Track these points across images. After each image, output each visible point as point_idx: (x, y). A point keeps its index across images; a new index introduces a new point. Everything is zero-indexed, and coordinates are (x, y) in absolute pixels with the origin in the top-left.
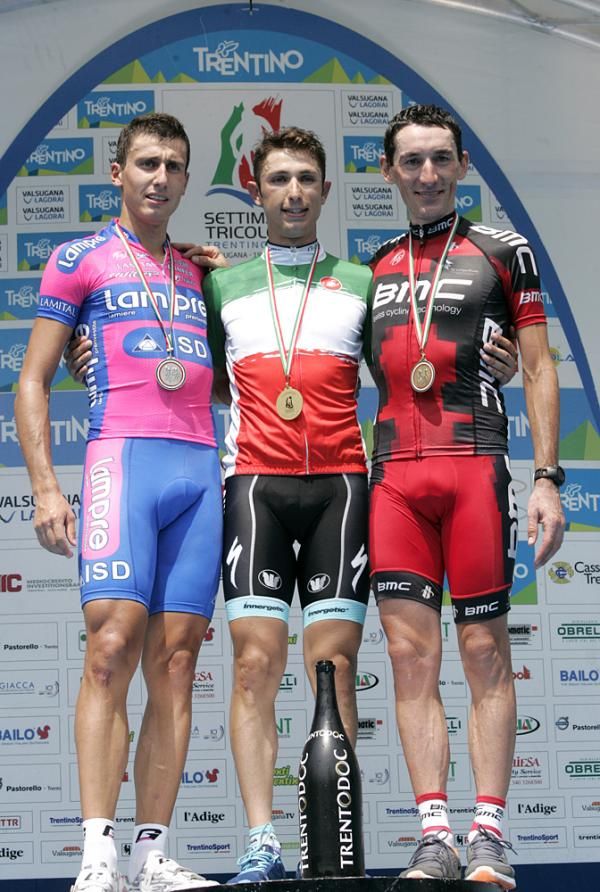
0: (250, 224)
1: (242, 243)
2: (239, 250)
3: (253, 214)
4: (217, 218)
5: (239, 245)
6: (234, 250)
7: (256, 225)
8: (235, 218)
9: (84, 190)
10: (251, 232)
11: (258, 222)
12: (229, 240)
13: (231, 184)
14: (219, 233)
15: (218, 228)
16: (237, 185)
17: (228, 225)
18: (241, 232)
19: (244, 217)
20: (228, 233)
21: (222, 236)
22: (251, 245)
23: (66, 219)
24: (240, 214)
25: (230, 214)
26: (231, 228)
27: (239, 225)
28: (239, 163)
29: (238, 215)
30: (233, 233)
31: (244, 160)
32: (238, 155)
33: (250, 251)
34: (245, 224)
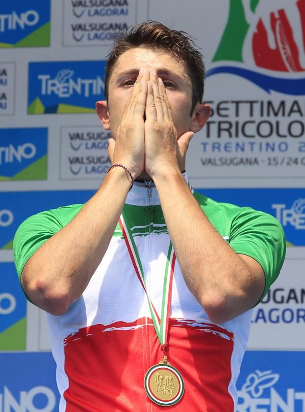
0: (265, 118)
1: (252, 144)
2: (247, 154)
3: (270, 103)
4: (218, 109)
5: (248, 147)
6: (240, 155)
7: (273, 119)
8: (244, 109)
9: (36, 69)
10: (265, 129)
11: (276, 114)
12: (234, 140)
13: (240, 59)
14: (220, 130)
15: (220, 123)
16: (248, 62)
17: (232, 119)
18: (251, 129)
19: (257, 107)
20: (233, 130)
21: (225, 134)
22: (264, 146)
23: (9, 109)
24: (252, 103)
25: (237, 103)
26: (237, 123)
27: (249, 118)
28: (252, 30)
29: (248, 105)
30: (240, 129)
31: (260, 26)
32: (252, 19)
33: (263, 156)
34: (257, 117)
